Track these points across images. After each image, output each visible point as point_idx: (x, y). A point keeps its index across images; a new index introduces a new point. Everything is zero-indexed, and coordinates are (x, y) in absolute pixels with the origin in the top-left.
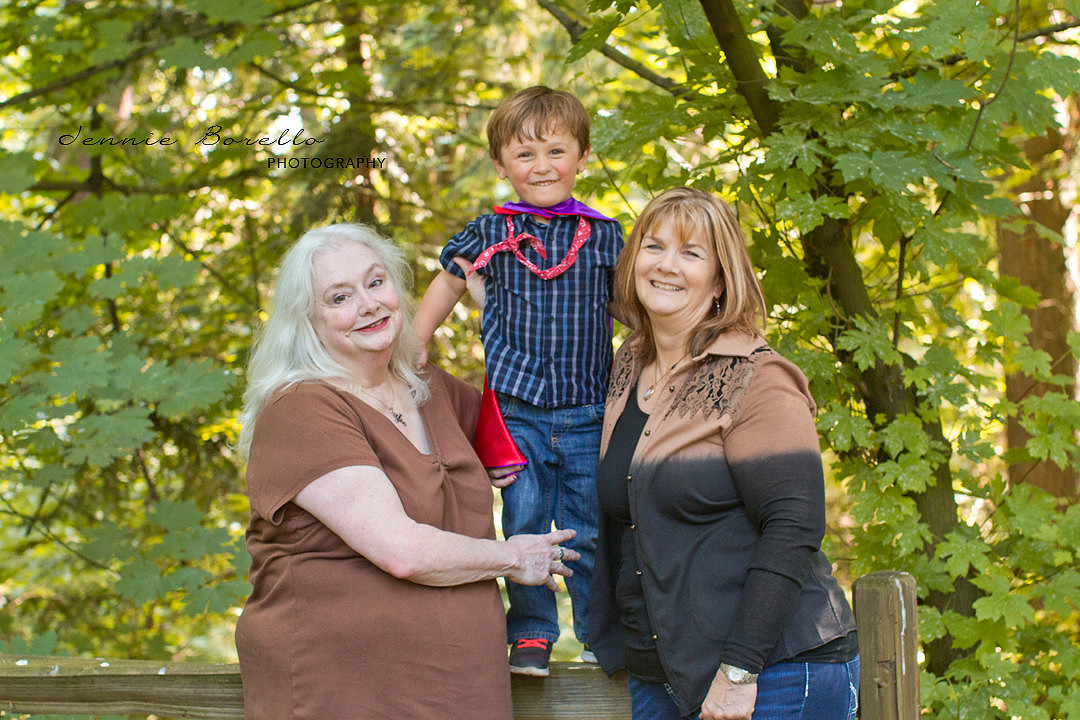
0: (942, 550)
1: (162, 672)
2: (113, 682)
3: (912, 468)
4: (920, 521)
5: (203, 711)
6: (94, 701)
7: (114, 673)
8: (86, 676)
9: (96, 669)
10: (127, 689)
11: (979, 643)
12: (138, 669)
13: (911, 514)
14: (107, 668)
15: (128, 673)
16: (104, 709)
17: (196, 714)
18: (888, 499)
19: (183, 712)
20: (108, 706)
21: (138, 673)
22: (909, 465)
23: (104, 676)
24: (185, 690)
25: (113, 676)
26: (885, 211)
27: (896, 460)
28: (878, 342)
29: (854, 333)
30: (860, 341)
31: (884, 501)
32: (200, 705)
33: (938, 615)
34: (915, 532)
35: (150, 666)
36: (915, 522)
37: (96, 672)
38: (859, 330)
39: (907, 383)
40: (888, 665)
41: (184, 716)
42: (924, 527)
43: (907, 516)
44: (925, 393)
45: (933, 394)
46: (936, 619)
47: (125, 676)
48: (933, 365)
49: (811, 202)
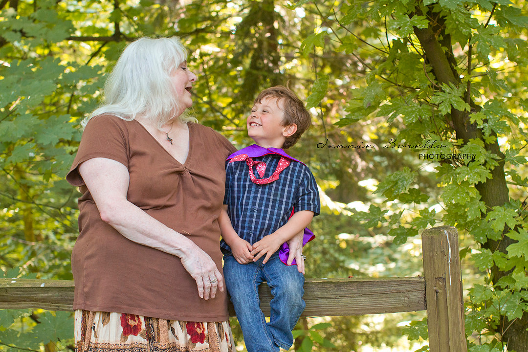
0: (490, 216)
1: (42, 286)
2: (17, 291)
3: (476, 170)
4: (480, 200)
5: (68, 307)
6: (10, 302)
7: (18, 286)
8: (3, 288)
9: (8, 284)
10: (25, 295)
11: (515, 267)
12: (30, 284)
13: (475, 197)
14: (14, 284)
15: (24, 286)
16: (16, 306)
17: (64, 308)
18: (462, 189)
19: (57, 308)
20: (18, 304)
21: (30, 286)
22: (474, 168)
23: (12, 288)
24: (56, 295)
25: (17, 288)
26: (454, 23)
27: (468, 165)
28: (454, 99)
29: (440, 93)
30: (444, 98)
31: (460, 190)
32: (65, 303)
33: (491, 253)
34: (477, 207)
35: (36, 282)
36: (478, 201)
37: (8, 286)
38: (444, 92)
39: (472, 121)
40: (441, 280)
41: (58, 309)
42: (482, 204)
43: (472, 199)
44: (482, 127)
45: (487, 128)
46: (489, 256)
47: (24, 288)
48: (488, 111)
49: (408, 19)
